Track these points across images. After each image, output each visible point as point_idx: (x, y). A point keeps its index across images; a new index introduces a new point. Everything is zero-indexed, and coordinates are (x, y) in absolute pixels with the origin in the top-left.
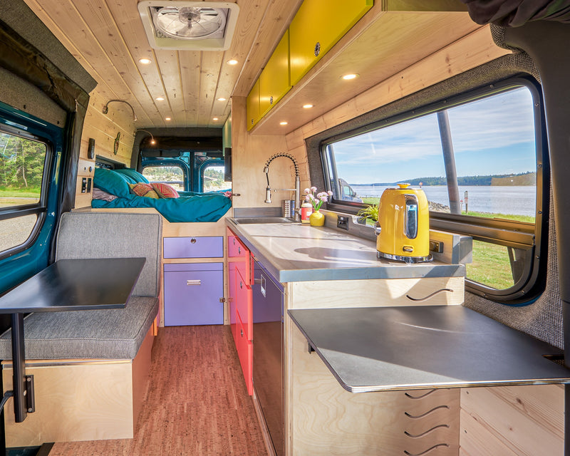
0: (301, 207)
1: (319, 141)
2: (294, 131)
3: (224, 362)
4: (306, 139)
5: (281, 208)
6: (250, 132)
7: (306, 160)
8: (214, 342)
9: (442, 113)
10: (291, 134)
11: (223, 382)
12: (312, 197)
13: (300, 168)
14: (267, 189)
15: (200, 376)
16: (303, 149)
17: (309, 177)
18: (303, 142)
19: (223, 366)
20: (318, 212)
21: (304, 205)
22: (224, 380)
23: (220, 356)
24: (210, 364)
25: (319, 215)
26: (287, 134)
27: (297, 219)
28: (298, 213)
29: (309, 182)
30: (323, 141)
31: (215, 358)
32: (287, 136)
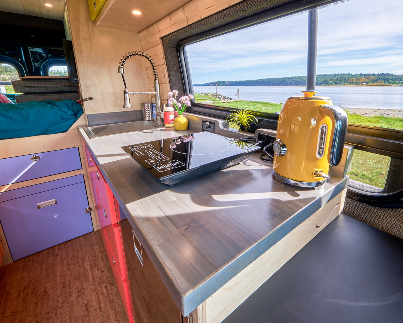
0: (162, 111)
1: (177, 41)
2: (148, 27)
3: (98, 281)
4: (162, 38)
5: (141, 111)
6: (94, 22)
7: (163, 61)
8: (83, 258)
9: (315, 11)
10: (145, 33)
11: (98, 311)
12: (175, 101)
13: (158, 70)
14: (125, 93)
15: (68, 316)
16: (160, 49)
17: (167, 80)
18: (160, 41)
19: (97, 286)
20: (182, 116)
21: (166, 109)
22: (100, 308)
23: (93, 274)
24: (81, 292)
25: (183, 120)
26: (140, 32)
27: (159, 122)
28: (160, 116)
29: (168, 85)
30: (181, 40)
31: (87, 279)
32: (140, 34)
